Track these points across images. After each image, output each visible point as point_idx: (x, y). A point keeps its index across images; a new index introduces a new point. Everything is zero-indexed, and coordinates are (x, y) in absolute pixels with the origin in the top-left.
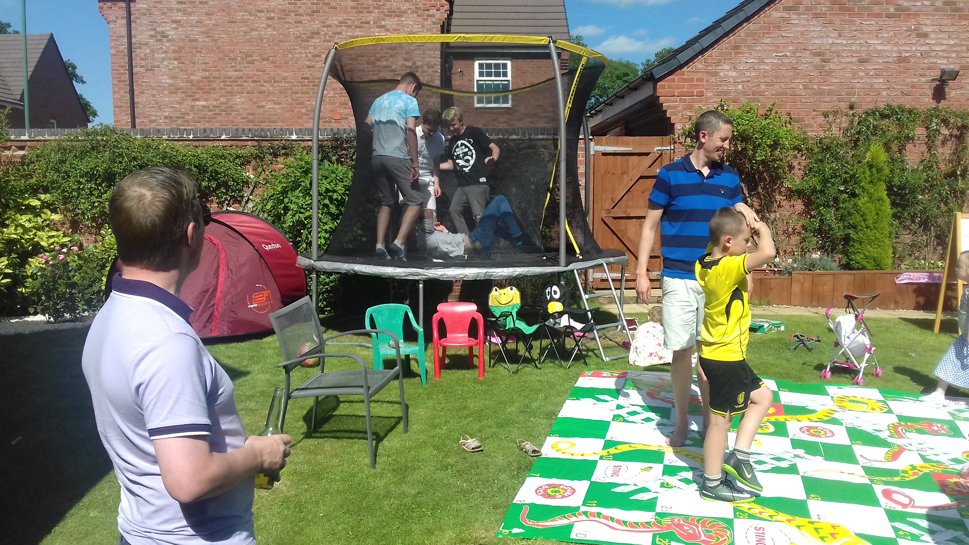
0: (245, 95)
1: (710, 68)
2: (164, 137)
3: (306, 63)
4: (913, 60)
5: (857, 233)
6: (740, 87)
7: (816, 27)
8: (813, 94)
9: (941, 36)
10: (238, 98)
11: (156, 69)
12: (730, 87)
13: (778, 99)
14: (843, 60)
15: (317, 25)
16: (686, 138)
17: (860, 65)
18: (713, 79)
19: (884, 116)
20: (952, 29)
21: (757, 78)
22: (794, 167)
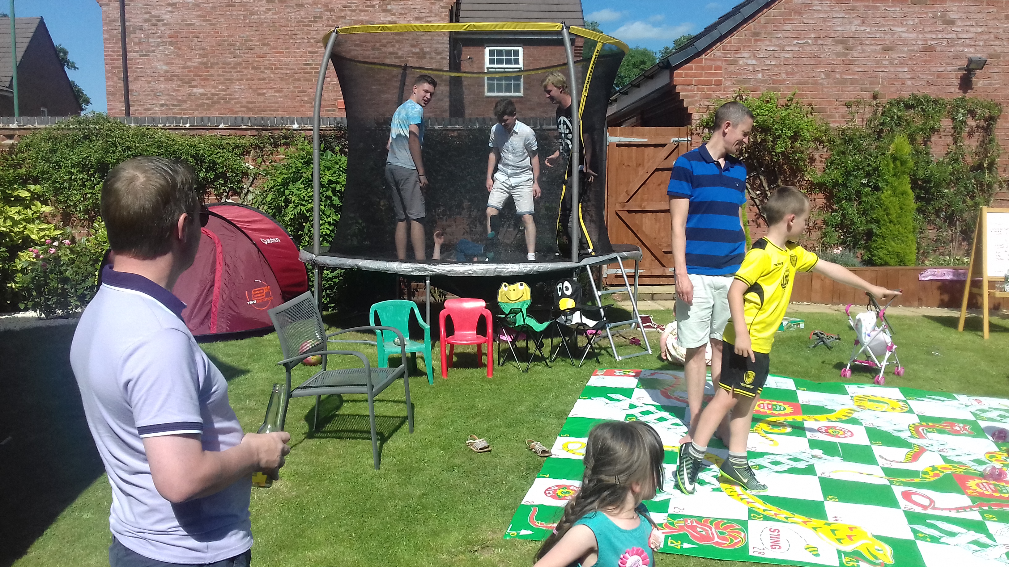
0: (244, 82)
1: (729, 56)
2: (159, 125)
3: (309, 49)
4: (938, 48)
5: (880, 228)
6: (760, 76)
7: (838, 13)
8: (835, 83)
9: (968, 23)
10: (237, 85)
11: (151, 55)
12: (749, 76)
13: (798, 88)
14: (867, 48)
15: (319, 8)
16: (703, 129)
17: (884, 54)
18: (732, 68)
19: (908, 107)
20: (979, 16)
21: (777, 67)
22: (816, 159)
